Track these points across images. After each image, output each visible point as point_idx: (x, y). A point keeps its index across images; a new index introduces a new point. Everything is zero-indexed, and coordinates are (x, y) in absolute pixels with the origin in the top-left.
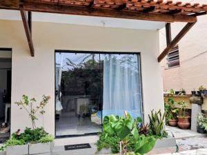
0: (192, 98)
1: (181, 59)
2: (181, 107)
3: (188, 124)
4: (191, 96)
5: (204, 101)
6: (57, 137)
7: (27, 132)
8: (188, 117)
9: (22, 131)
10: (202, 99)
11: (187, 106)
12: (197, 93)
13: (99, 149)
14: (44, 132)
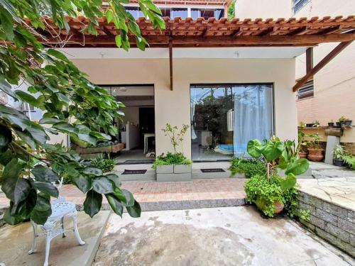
0: (328, 130)
1: (315, 90)
2: (313, 139)
3: (321, 156)
4: (327, 128)
5: (345, 132)
6: (195, 162)
7: (169, 156)
8: (322, 150)
9: (165, 155)
10: (342, 130)
11: (321, 138)
12: (335, 125)
13: (233, 174)
14: (183, 157)
